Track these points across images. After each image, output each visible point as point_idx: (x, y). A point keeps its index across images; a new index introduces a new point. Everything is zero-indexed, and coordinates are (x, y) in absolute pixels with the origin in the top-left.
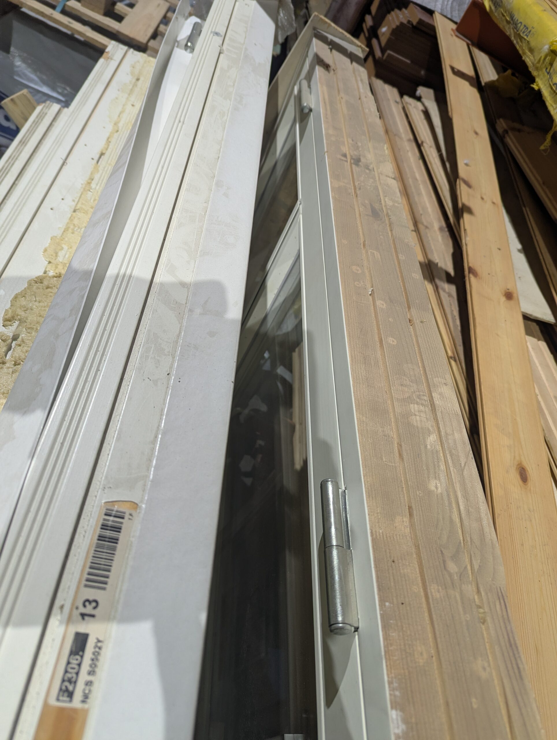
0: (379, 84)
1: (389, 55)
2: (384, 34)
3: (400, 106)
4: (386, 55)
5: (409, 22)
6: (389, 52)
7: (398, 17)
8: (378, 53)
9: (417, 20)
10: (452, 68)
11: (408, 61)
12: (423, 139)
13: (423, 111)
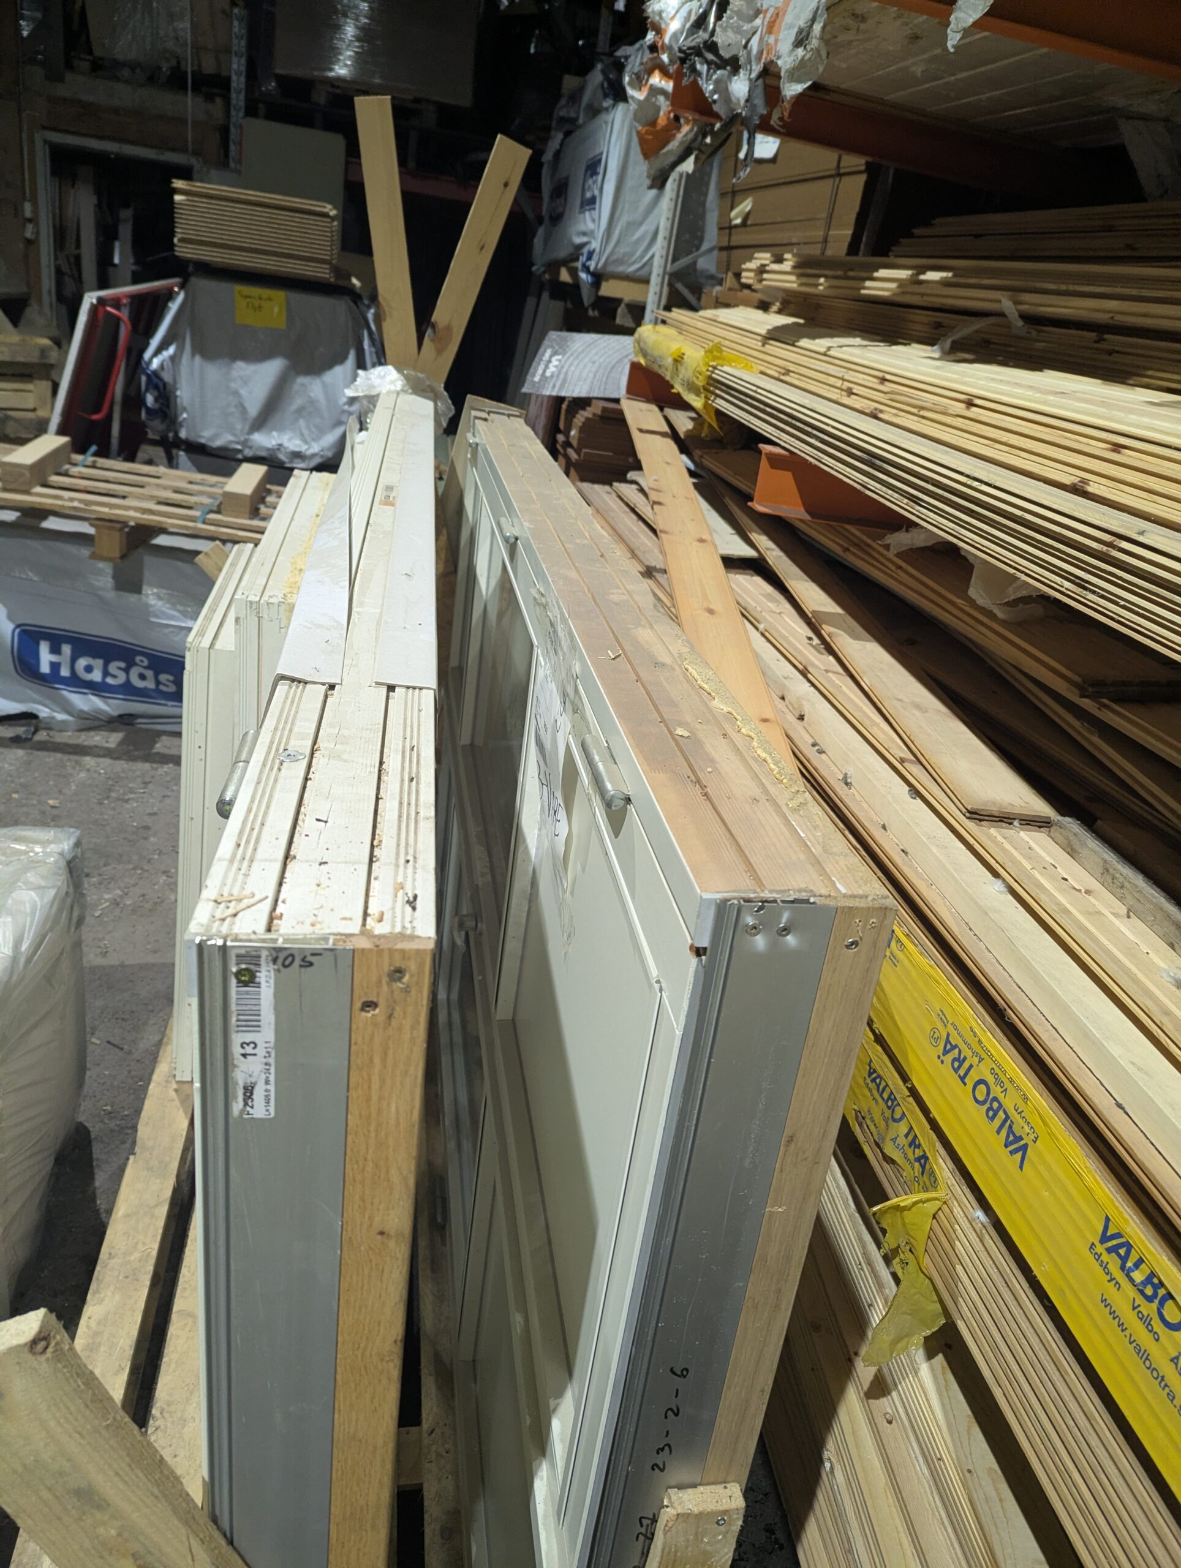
0: (586, 486)
1: (586, 453)
2: (574, 436)
3: (614, 495)
4: (582, 454)
5: (594, 415)
6: (584, 450)
7: (582, 416)
8: (573, 455)
9: (600, 409)
10: (641, 431)
11: (611, 454)
12: (634, 501)
13: (638, 490)
